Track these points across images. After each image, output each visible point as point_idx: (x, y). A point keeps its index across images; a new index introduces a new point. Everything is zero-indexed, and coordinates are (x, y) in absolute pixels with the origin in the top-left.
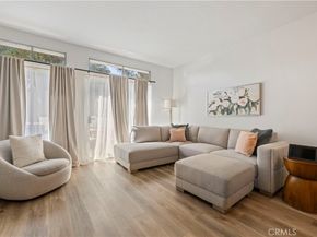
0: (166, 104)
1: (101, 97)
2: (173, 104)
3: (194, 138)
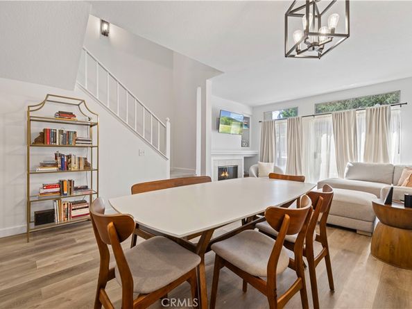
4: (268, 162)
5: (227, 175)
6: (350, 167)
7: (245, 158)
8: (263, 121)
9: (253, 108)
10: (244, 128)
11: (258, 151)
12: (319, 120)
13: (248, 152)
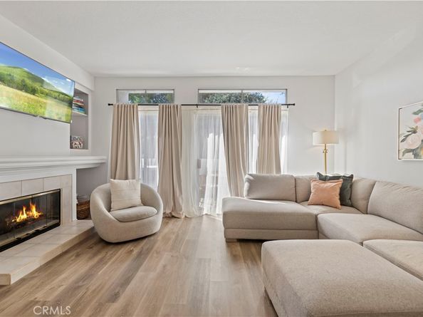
0: (316, 138)
1: (211, 135)
2: (327, 138)
3: (361, 203)
4: (126, 178)
5: (35, 213)
6: (249, 181)
7: (78, 171)
8: (114, 103)
9: (96, 78)
10: (76, 111)
11: (107, 157)
12: (205, 112)
13: (85, 159)
